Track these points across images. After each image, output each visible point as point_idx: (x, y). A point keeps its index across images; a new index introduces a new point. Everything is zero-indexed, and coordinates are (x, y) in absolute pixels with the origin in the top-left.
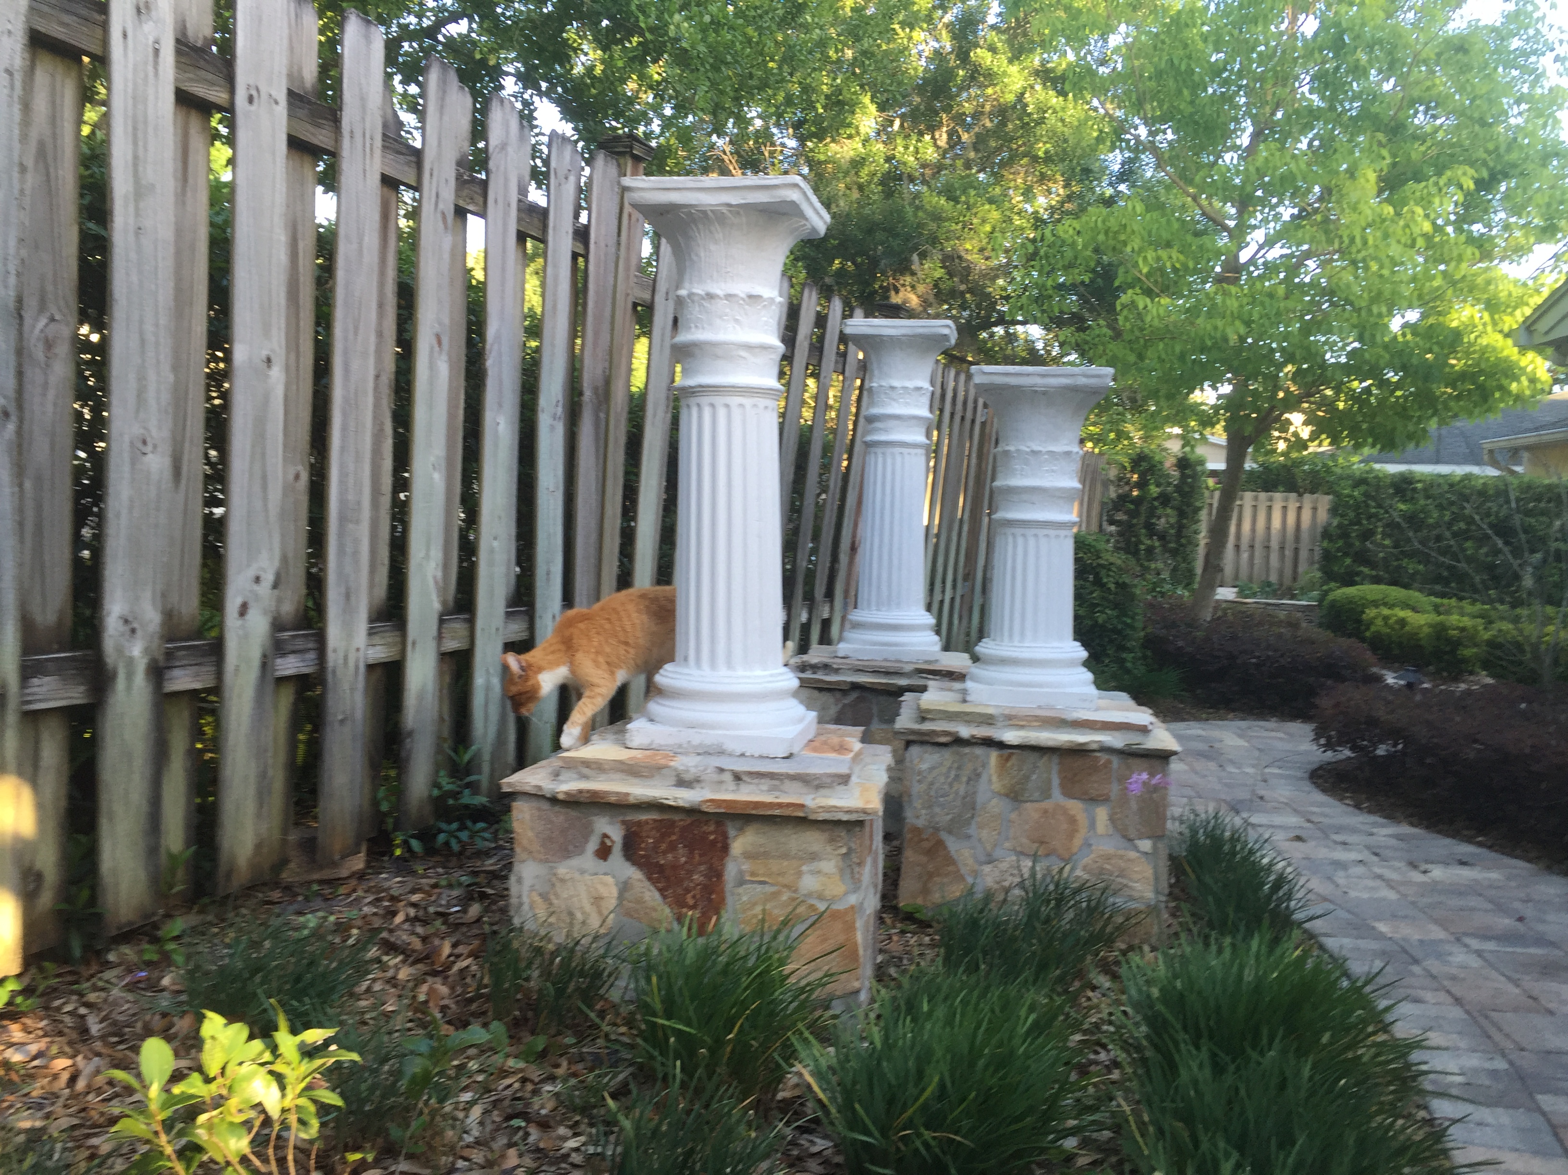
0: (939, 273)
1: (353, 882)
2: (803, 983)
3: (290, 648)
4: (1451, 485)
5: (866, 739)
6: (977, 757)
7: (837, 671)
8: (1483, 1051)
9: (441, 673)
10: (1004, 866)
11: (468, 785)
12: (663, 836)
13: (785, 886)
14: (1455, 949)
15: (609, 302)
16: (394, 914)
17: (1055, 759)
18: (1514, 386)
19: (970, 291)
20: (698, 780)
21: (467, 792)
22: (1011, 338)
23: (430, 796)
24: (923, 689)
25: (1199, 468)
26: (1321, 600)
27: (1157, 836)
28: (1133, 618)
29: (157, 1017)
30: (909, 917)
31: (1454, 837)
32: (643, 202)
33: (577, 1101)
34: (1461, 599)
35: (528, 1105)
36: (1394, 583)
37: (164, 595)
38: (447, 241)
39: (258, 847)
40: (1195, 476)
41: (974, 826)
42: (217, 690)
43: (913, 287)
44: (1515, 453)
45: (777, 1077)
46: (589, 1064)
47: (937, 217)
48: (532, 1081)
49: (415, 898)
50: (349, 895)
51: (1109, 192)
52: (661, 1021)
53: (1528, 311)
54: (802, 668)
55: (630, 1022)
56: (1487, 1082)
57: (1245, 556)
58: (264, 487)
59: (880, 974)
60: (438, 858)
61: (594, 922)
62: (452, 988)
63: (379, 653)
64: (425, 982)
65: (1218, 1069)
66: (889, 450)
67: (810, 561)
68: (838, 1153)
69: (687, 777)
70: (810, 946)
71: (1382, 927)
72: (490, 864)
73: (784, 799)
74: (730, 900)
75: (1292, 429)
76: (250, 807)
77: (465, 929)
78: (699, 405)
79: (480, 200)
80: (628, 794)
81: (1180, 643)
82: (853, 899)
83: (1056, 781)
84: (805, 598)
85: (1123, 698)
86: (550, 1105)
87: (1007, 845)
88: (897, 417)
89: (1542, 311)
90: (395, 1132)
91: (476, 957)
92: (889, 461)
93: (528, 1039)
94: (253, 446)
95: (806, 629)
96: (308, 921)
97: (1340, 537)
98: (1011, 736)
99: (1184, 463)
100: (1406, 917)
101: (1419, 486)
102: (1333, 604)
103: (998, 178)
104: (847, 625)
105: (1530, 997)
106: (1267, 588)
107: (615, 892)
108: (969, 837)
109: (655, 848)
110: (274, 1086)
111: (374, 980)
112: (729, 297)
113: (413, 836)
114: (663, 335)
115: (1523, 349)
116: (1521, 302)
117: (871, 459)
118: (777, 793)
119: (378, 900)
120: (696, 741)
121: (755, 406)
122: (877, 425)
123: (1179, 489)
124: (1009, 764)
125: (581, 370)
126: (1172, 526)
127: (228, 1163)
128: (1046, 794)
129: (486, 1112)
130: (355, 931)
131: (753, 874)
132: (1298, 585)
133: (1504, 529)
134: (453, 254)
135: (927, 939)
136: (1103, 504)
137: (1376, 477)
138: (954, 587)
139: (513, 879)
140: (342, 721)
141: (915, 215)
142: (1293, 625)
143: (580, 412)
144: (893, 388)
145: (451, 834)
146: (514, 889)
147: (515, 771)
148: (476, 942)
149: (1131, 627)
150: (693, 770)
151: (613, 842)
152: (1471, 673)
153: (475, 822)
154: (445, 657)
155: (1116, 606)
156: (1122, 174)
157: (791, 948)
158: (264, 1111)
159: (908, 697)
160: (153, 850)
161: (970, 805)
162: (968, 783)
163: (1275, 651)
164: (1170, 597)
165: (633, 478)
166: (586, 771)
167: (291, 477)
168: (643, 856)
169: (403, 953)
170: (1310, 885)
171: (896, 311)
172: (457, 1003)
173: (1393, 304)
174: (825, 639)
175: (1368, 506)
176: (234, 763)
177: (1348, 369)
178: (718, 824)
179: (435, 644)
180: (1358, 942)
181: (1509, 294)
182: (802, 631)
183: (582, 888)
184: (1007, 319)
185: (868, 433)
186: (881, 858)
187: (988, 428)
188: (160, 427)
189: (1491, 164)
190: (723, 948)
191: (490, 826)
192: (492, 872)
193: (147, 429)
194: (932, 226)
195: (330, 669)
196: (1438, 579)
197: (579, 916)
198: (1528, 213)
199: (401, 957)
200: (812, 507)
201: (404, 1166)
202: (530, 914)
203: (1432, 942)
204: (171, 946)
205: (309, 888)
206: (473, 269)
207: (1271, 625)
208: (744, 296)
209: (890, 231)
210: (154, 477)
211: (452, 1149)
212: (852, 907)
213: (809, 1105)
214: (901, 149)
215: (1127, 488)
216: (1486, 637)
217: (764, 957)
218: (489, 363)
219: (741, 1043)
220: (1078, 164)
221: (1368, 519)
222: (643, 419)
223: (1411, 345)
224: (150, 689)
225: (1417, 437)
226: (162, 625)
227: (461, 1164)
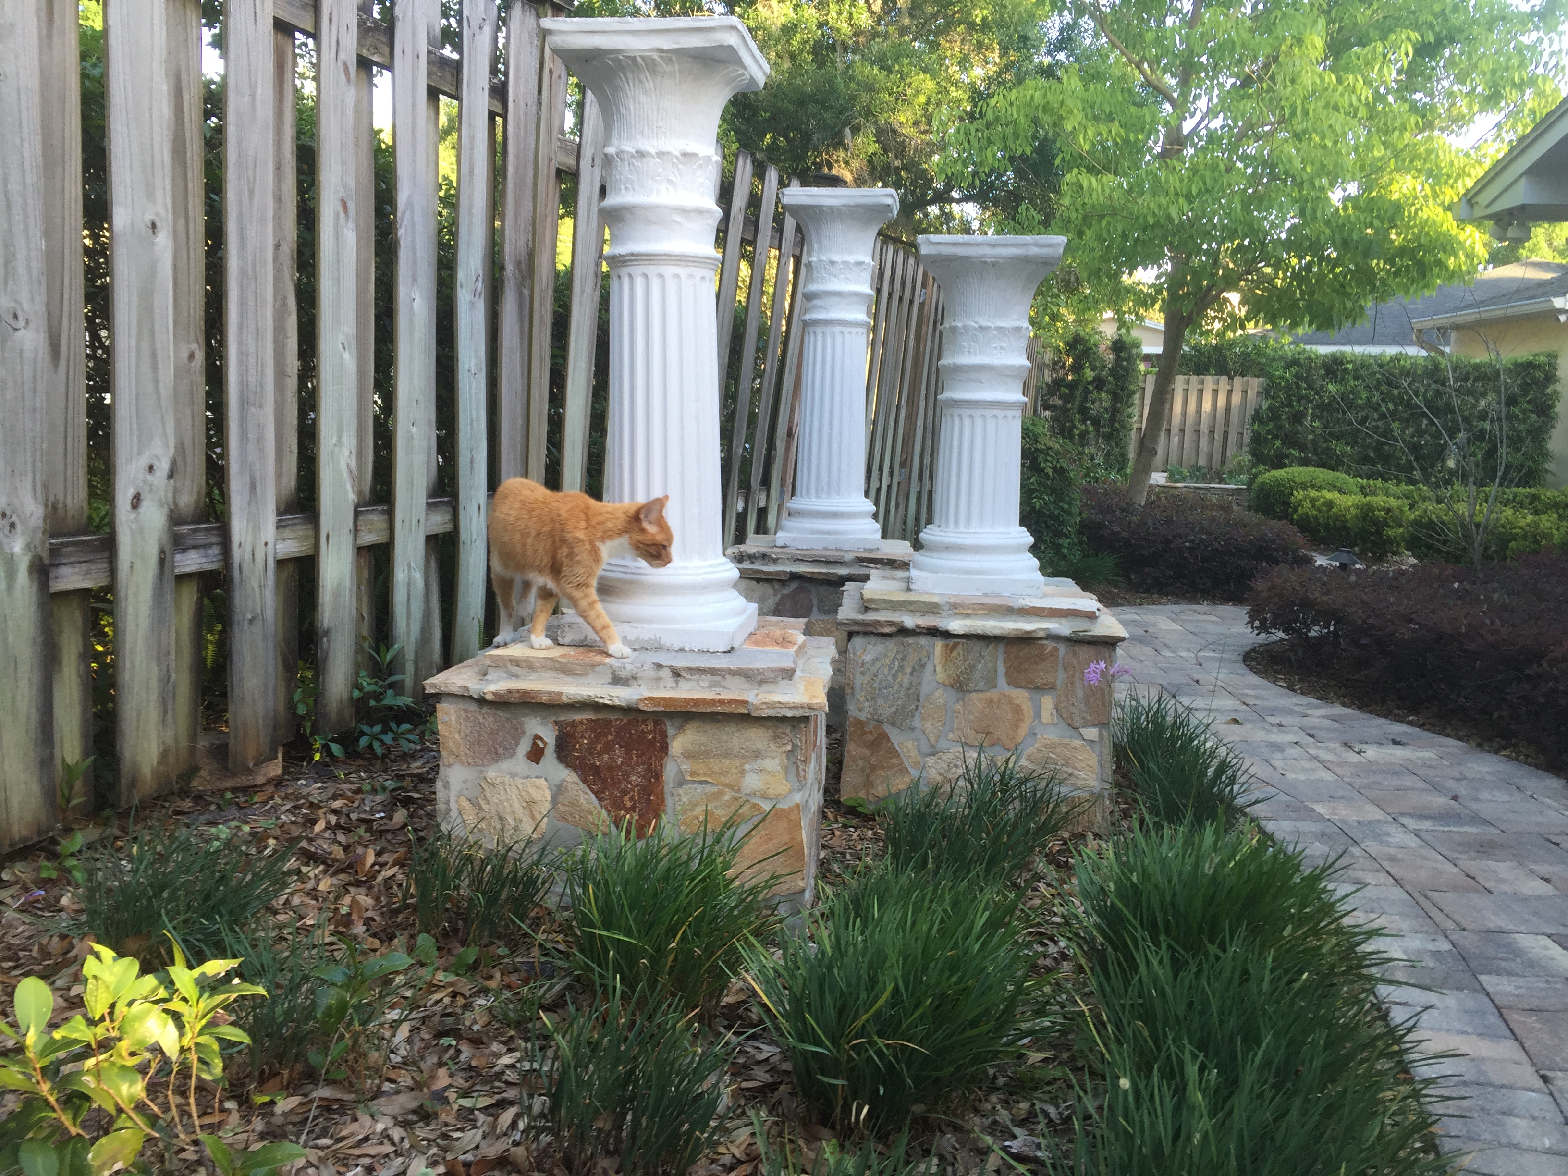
0: (874, 148)
1: (270, 789)
2: (747, 886)
3: (190, 542)
4: (1381, 366)
5: (808, 631)
6: (922, 647)
7: (775, 561)
8: (1427, 933)
9: (359, 569)
10: (947, 757)
11: (391, 686)
12: (598, 736)
13: (728, 786)
14: (1392, 829)
15: (530, 175)
16: (314, 822)
17: (1001, 648)
18: (1451, 262)
19: (905, 167)
20: (634, 678)
21: (390, 692)
22: (947, 217)
23: (351, 699)
24: (865, 578)
25: (1134, 351)
26: (1250, 483)
27: (1102, 725)
28: (1069, 504)
29: (56, 939)
30: (852, 811)
31: (1386, 717)
32: (566, 47)
33: (511, 1014)
34: (1386, 480)
35: (458, 1021)
36: (1321, 465)
37: (45, 487)
38: (351, 95)
39: (164, 755)
40: (1130, 359)
41: (917, 718)
42: (111, 587)
43: (847, 163)
44: (1443, 331)
45: (721, 983)
46: (524, 975)
47: (870, 88)
48: (463, 995)
49: (337, 804)
50: (265, 803)
51: (1047, 60)
52: (597, 932)
53: (1470, 183)
54: (739, 559)
55: (565, 929)
56: (1431, 964)
57: (1175, 440)
58: (155, 367)
59: (824, 870)
60: (361, 762)
61: (527, 827)
62: (377, 899)
63: (290, 547)
64: (348, 892)
65: (1177, 966)
66: (828, 330)
67: (745, 449)
68: (785, 1059)
69: (623, 674)
70: (754, 848)
71: (1320, 809)
72: (416, 767)
73: (726, 696)
74: (669, 801)
75: (1229, 308)
76: (153, 714)
77: (389, 837)
78: (630, 276)
79: (387, 50)
80: (561, 694)
81: (1116, 528)
82: (797, 798)
83: (1001, 670)
84: (740, 487)
85: (1068, 584)
86: (482, 1020)
87: (951, 736)
88: (838, 294)
89: (1483, 183)
90: (314, 1057)
91: (402, 866)
92: (829, 342)
93: (458, 950)
94: (139, 322)
95: (742, 518)
96: (221, 831)
97: (1270, 419)
98: (956, 625)
99: (1119, 346)
100: (1343, 798)
101: (1350, 366)
102: (1262, 487)
103: (934, 46)
104: (785, 514)
105: (1468, 876)
106: (1197, 472)
107: (549, 798)
108: (912, 729)
109: (590, 749)
110: (171, 1024)
111: (292, 894)
112: (661, 154)
113: (333, 740)
114: (590, 204)
115: (1461, 222)
116: (1463, 173)
117: (809, 340)
118: (718, 690)
119: (296, 807)
120: (631, 638)
121: (691, 276)
122: (818, 302)
123: (1113, 372)
124: (955, 654)
125: (502, 245)
126: (1106, 410)
127: (120, 1110)
128: (992, 684)
129: (414, 1030)
130: (271, 841)
131: (693, 773)
132: (1226, 469)
134: (357, 112)
135: (870, 833)
136: (1038, 388)
137: (1310, 358)
138: (891, 474)
139: (439, 785)
140: (251, 621)
141: (847, 86)
142: (1225, 509)
143: (502, 287)
144: (832, 263)
145: (375, 737)
146: (440, 796)
147: (440, 670)
148: (402, 850)
149: (1069, 513)
150: (629, 667)
151: (545, 743)
152: (1395, 554)
153: (398, 725)
154: (361, 551)
155: (1053, 491)
156: (1061, 42)
157: (734, 851)
158: (162, 1052)
159: (849, 586)
160: (46, 762)
161: (914, 696)
162: (912, 674)
163: (1209, 533)
164: (1104, 483)
165: (557, 351)
166: (515, 669)
167: (185, 355)
168: (577, 758)
169: (323, 863)
170: (1252, 771)
171: (836, 182)
172: (382, 914)
173: (1335, 177)
174: (762, 528)
175: (1298, 387)
176: (133, 667)
177: (1288, 245)
178: (656, 723)
179: (350, 538)
180: (1297, 824)
181: (1452, 163)
182: (737, 521)
183: (514, 794)
184: (942, 198)
185: (806, 311)
186: (824, 751)
187: (926, 308)
188: (33, 300)
189: (1437, 29)
190: (664, 852)
191: (416, 727)
192: (419, 776)
193: (19, 303)
194: (864, 98)
195: (236, 565)
196: (1365, 460)
197: (511, 821)
198: (1472, 80)
199: (321, 868)
200: (748, 392)
201: (324, 1092)
202: (459, 820)
203: (1370, 822)
204: (71, 862)
205: (222, 797)
206: (381, 131)
207: (1204, 507)
208: (677, 154)
209: (823, 105)
210: (28, 354)
211: (376, 1071)
212: (798, 805)
213: (754, 1009)
214: (835, 15)
215: (1061, 372)
216: (1412, 517)
217: (708, 860)
218: (401, 232)
219: (684, 951)
220: (1016, 31)
221: (1299, 401)
222: (570, 297)
223: (1352, 219)
224: (34, 588)
225: (1354, 314)
226: (45, 520)
227: (387, 1086)
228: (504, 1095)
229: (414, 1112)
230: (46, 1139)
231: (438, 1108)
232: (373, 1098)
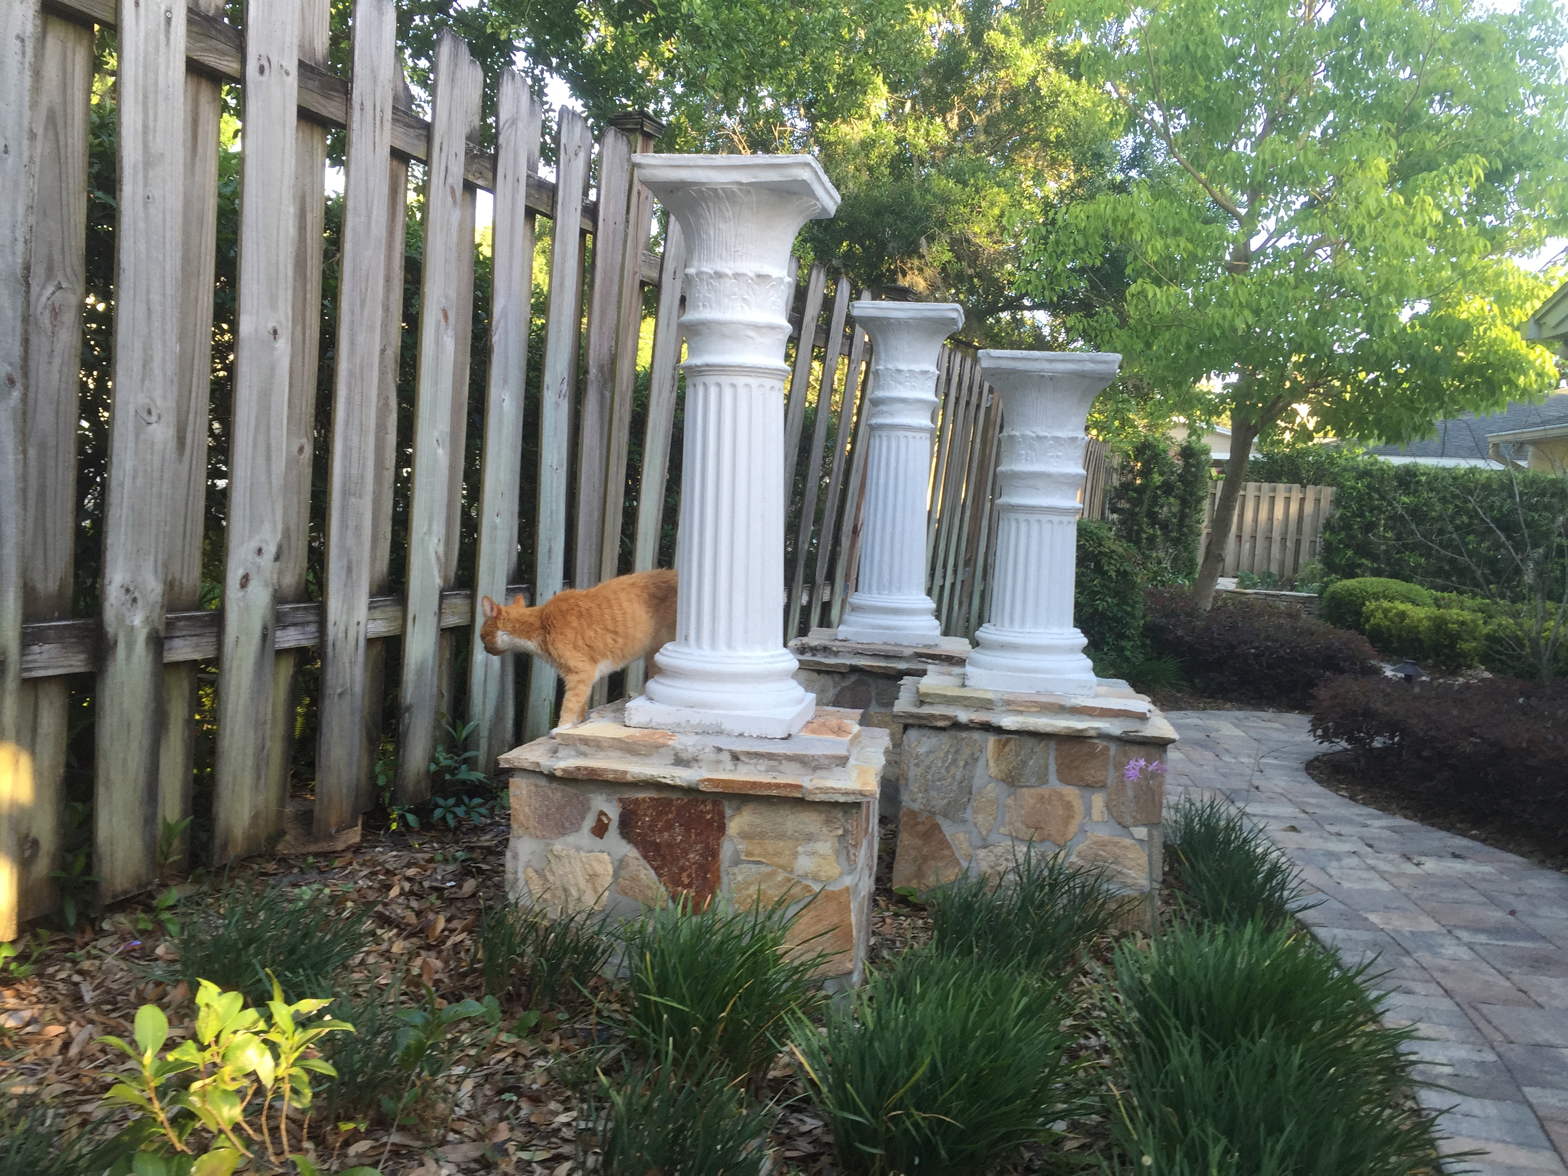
0: (947, 256)
1: (349, 855)
2: (796, 963)
3: (290, 620)
4: (1455, 479)
5: (864, 722)
6: (975, 741)
7: (836, 654)
8: (1473, 1043)
9: (440, 648)
10: (998, 850)
11: (466, 761)
12: (660, 814)
13: (781, 867)
14: (1447, 941)
15: (616, 279)
16: (389, 887)
17: (1053, 745)
18: (1521, 381)
19: (978, 275)
20: (696, 760)
21: (464, 767)
22: (1018, 323)
23: (428, 771)
24: (922, 673)
25: (1203, 457)
26: (1321, 592)
27: (1153, 824)
28: (1133, 607)
29: (151, 986)
30: (903, 900)
31: (1448, 830)
32: (654, 179)
33: (569, 1076)
34: (1461, 593)
35: (520, 1079)
36: (1394, 575)
37: (166, 566)
38: (456, 217)
39: (255, 818)
40: (1199, 465)
41: (969, 810)
42: (217, 661)
43: (921, 270)
44: (1520, 447)
45: (768, 1056)
46: (581, 1040)
47: (946, 200)
48: (524, 1056)
49: (411, 872)
50: (344, 868)
51: (1120, 177)
52: (652, 998)
53: (1538, 304)
54: (800, 650)
55: (623, 1000)
56: (1476, 1074)
57: (1246, 546)
58: (268, 459)
59: (873, 955)
60: (434, 833)
61: (589, 899)
62: (446, 963)
63: (380, 627)
64: (419, 955)
65: (1209, 1056)
66: (893, 434)
67: (812, 544)
68: (828, 1132)
69: (685, 756)
70: (804, 927)
71: (1373, 918)
72: (486, 840)
73: (782, 780)
74: (725, 879)
75: (1298, 420)
76: (247, 778)
77: (459, 904)
78: (705, 384)
79: (490, 175)
80: (626, 772)
81: (1180, 633)
82: (848, 881)
83: (1053, 767)
84: (805, 582)
85: (1122, 685)
86: (542, 1080)
87: (1002, 830)
88: (903, 401)
89: (1552, 304)
90: (387, 1104)
91: (471, 932)
92: (894, 445)
93: (521, 1014)
94: (257, 418)
95: (806, 611)
96: (303, 893)
97: (1342, 528)
98: (1009, 722)
99: (1188, 453)
100: (1398, 908)
101: (1423, 479)
102: (1333, 596)
103: (1009, 162)
104: (848, 608)
105: (1520, 990)
106: (1267, 579)
107: (611, 872)
108: (964, 821)
109: (652, 826)
110: (268, 1055)
111: (368, 953)
112: (737, 276)
113: (410, 811)
114: (670, 314)
115: (1532, 342)
116: (1531, 295)
117: (875, 443)
118: (775, 774)
119: (372, 873)
120: (694, 722)
121: (761, 386)
122: (884, 408)
123: (1182, 478)
124: (1007, 749)
125: (587, 351)
126: (1174, 515)
127: (221, 1131)
128: (1043, 780)
129: (478, 1086)
130: (350, 904)
131: (749, 854)
132: (1298, 577)
133: (1507, 524)
134: (462, 229)
135: (920, 922)
136: (1105, 492)
137: (1381, 469)
138: (955, 572)
139: (509, 855)
140: (340, 695)
141: (923, 197)
142: (1293, 616)
143: (586, 389)
144: (899, 371)
145: (448, 810)
146: (509, 866)
147: (512, 747)
148: (470, 918)
149: (1133, 617)
150: (691, 749)
151: (609, 819)
152: (1470, 667)
153: (471, 798)
154: (444, 632)
155: (1117, 594)
156: (1134, 160)
157: (785, 928)
158: (258, 1080)
159: (907, 680)
160: (150, 820)
161: (967, 789)
162: (965, 767)
163: (1275, 641)
164: (1171, 586)
165: (634, 448)
166: (584, 748)
167: (295, 449)
168: (639, 834)
169: (397, 926)
170: (1303, 876)
171: (904, 294)
172: (450, 977)
173: (1401, 296)
174: (825, 622)
175: (1371, 498)
176: (232, 735)
177: (1355, 360)
178: (715, 803)
179: (435, 619)
180: (1350, 932)
181: (1520, 287)
182: (802, 613)
183: (577, 865)
184: (1014, 305)
185: (874, 415)
186: (876, 840)
187: (993, 412)
188: (165, 398)
189: (1505, 155)
190: (717, 926)
191: (487, 802)
192: (488, 848)
193: (152, 399)
194: (940, 208)
195: (330, 643)
196: (1439, 572)
197: (574, 893)
198: (1541, 205)
199: (395, 931)
200: (815, 490)
201: (395, 1138)
202: (525, 890)
203: (1424, 934)
204: (166, 916)
205: (305, 860)
206: (480, 245)
207: (1271, 615)
208: (752, 275)
209: (898, 214)
210: (158, 447)
211: (443, 1122)
212: (847, 889)
213: (800, 1084)
214: (911, 131)
215: (1130, 476)
216: (1485, 631)
217: (758, 936)
218: (495, 339)
219: (734, 1022)
220: (1089, 148)
221: (1371, 511)
222: (648, 397)
223: (1420, 336)
224: (150, 658)
225: (1423, 429)
226: (163, 595)
227: (451, 1136)
228: (560, 1150)
229: (476, 1161)
230: (156, 1151)
231: (499, 1159)
232: (440, 1146)
